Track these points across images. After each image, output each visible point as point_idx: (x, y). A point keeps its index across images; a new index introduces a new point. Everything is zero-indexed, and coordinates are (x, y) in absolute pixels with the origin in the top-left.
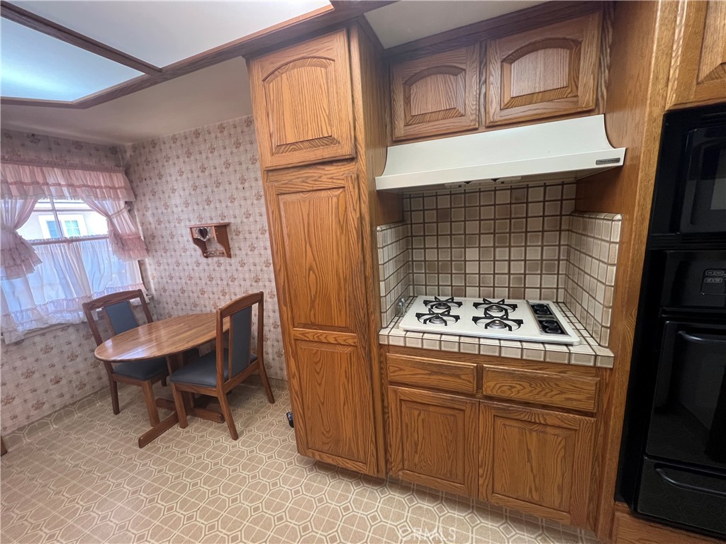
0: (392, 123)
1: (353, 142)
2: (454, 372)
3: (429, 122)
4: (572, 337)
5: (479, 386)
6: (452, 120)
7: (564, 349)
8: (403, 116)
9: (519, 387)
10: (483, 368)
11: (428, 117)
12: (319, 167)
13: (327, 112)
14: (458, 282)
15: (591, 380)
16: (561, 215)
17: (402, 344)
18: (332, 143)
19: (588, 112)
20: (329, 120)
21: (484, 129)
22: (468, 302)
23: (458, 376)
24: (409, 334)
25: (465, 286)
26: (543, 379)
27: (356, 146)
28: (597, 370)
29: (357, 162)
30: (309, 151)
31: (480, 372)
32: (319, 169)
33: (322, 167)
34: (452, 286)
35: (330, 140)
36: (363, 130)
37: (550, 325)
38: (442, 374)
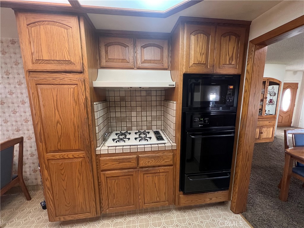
0: (100, 60)
1: (82, 65)
2: (129, 160)
3: (116, 62)
4: (166, 141)
5: (138, 164)
6: (124, 63)
7: (163, 145)
8: (105, 58)
9: (151, 161)
10: (139, 157)
11: (115, 60)
12: (63, 73)
13: (68, 49)
14: (129, 125)
15: (171, 154)
16: (161, 101)
17: (107, 153)
18: (70, 64)
19: (166, 69)
20: (69, 53)
21: (136, 69)
22: (133, 132)
23: (130, 162)
24: (110, 148)
25: (132, 126)
26: (158, 157)
27: (83, 67)
28: (173, 150)
29: (84, 74)
30: (57, 65)
31: (138, 159)
32: (63, 74)
33: (64, 74)
34: (127, 126)
35: (69, 62)
36: (87, 61)
37: (159, 138)
38: (124, 162)
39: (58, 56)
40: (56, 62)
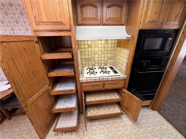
0: (77, 19)
1: (70, 25)
3: (88, 20)
7: (119, 77)
8: (81, 17)
13: (60, 13)
16: (114, 47)
18: (62, 24)
20: (61, 16)
21: (102, 25)
25: (95, 64)
34: (92, 64)
37: (115, 72)
39: (53, 19)
40: (52, 23)
